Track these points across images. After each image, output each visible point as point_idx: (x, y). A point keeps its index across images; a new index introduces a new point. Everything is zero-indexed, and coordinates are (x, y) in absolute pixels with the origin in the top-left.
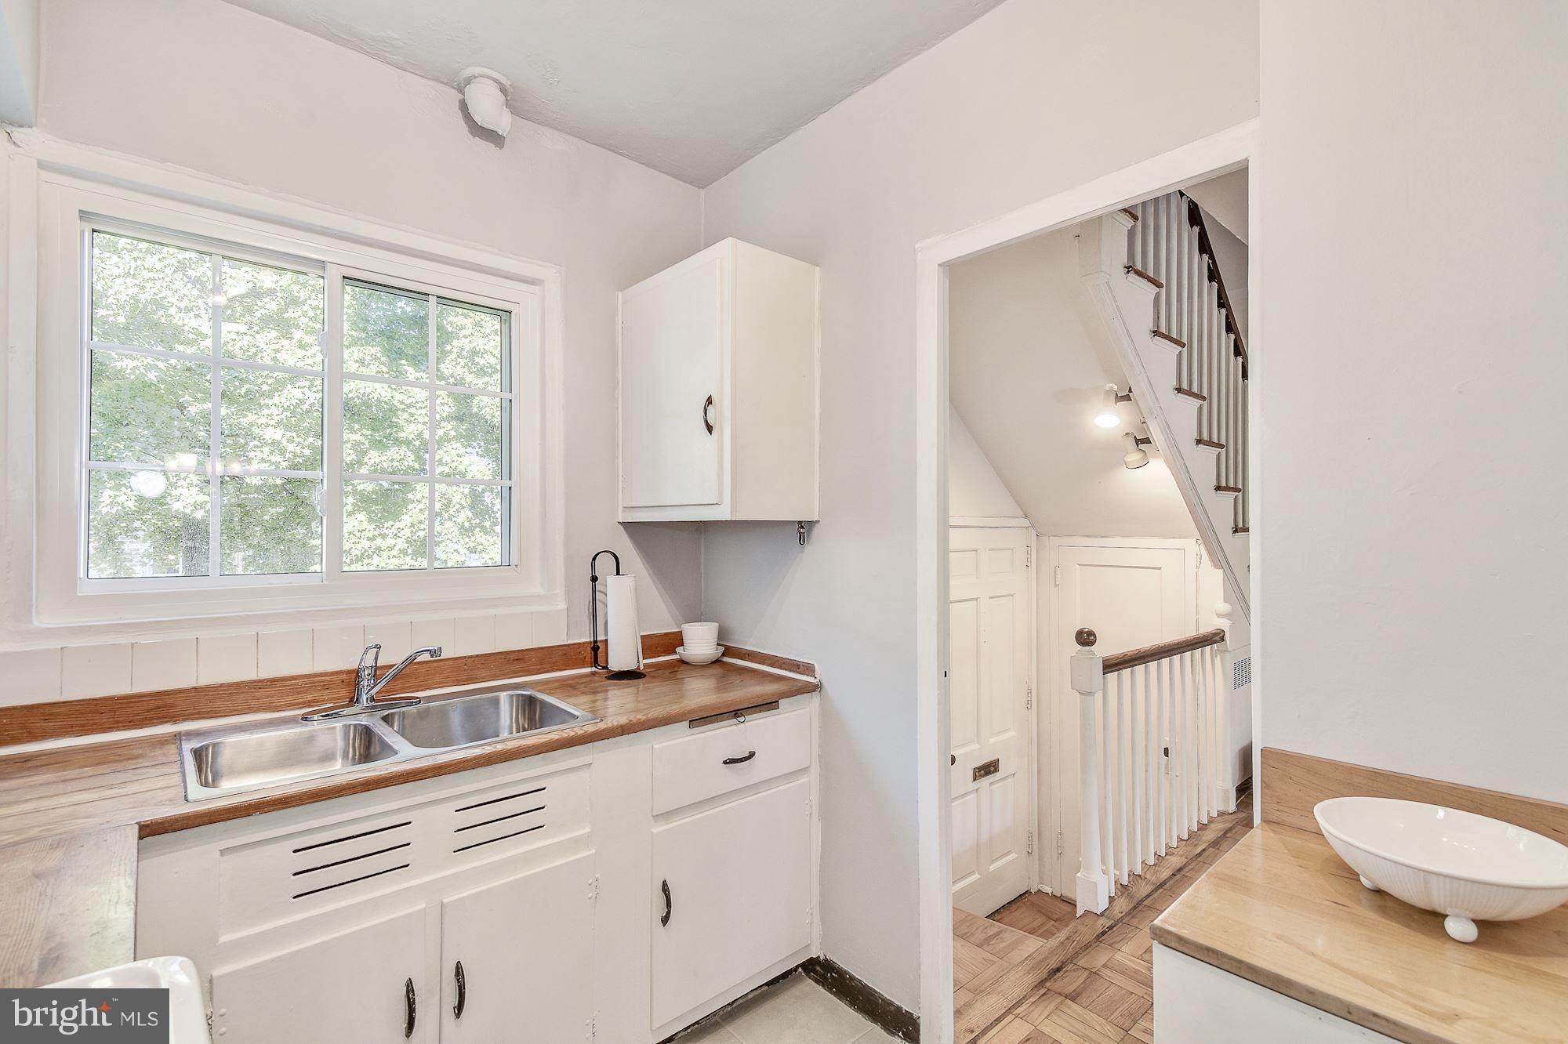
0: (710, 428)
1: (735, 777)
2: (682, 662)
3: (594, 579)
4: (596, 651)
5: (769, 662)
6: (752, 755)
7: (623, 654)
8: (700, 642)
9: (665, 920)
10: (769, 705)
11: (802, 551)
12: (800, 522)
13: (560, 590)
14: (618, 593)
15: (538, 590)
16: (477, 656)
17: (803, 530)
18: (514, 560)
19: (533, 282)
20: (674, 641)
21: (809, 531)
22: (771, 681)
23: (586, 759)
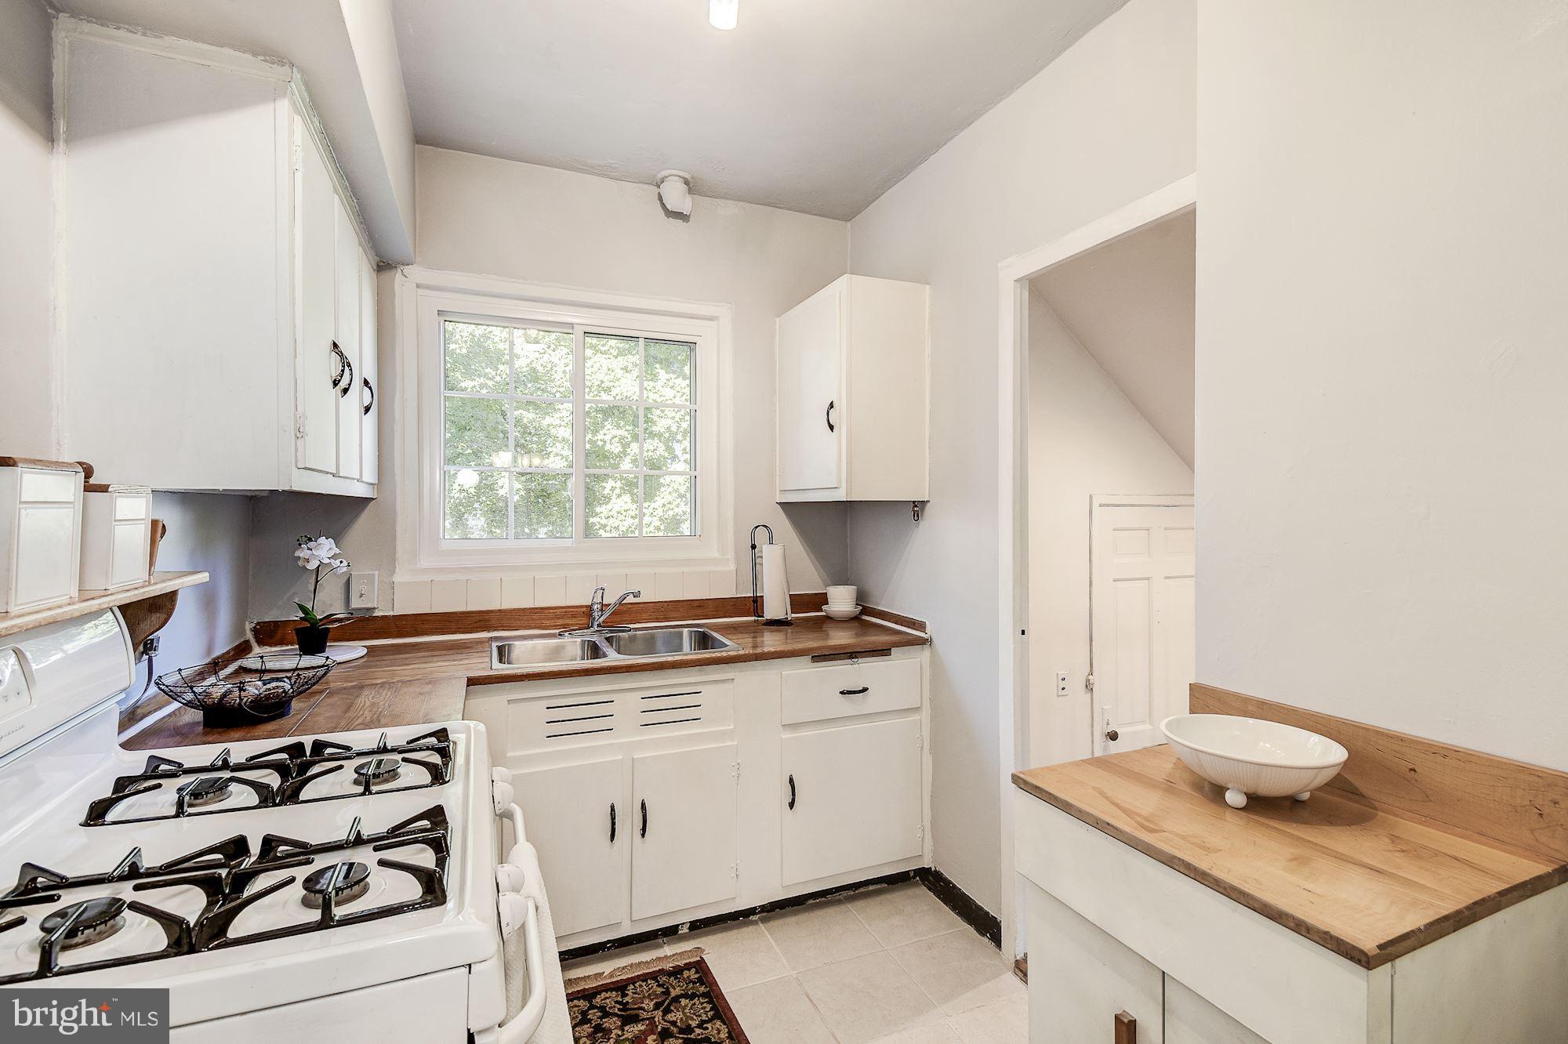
0: (831, 427)
1: (848, 706)
2: (828, 618)
3: (754, 547)
4: (755, 604)
5: (893, 620)
6: (865, 690)
7: (775, 607)
8: (841, 600)
9: (792, 805)
10: (883, 652)
11: (917, 527)
12: (914, 502)
13: (731, 555)
14: (771, 557)
15: (716, 554)
16: (670, 601)
17: (917, 508)
18: (698, 534)
19: (711, 319)
20: (821, 600)
21: (923, 509)
22: (891, 634)
23: (729, 676)
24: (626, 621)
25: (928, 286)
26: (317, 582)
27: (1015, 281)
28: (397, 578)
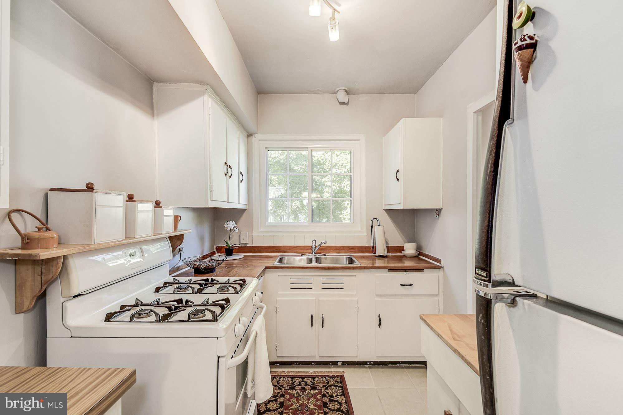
0: (398, 180)
1: (404, 290)
2: (404, 256)
3: (372, 227)
4: (373, 249)
5: (430, 258)
6: (411, 285)
7: (381, 250)
8: (410, 249)
9: (379, 326)
10: (421, 270)
11: (438, 219)
12: (436, 209)
13: (365, 230)
14: (378, 230)
15: (359, 229)
16: (341, 246)
17: (438, 212)
18: (353, 221)
19: (357, 140)
20: (401, 249)
21: (440, 212)
22: (428, 263)
23: (355, 274)
24: (325, 252)
25: (442, 118)
26: (230, 234)
27: (474, 113)
28: (255, 234)
